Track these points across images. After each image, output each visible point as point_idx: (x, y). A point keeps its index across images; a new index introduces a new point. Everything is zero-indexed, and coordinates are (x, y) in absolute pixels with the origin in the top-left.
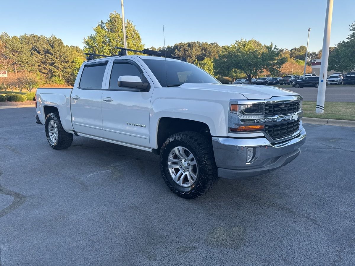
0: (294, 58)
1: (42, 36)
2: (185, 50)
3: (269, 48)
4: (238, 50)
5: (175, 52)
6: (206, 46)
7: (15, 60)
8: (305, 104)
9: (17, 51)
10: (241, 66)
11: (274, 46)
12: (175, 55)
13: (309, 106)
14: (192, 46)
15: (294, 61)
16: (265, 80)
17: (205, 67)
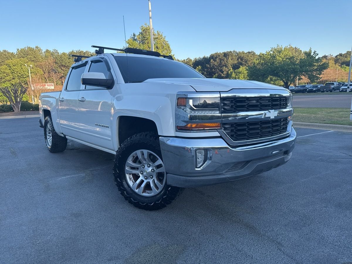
0: (340, 65)
1: (87, 52)
2: (220, 60)
3: (308, 54)
4: (274, 57)
5: (211, 62)
6: (242, 55)
7: (63, 74)
8: (341, 111)
9: (65, 66)
10: (277, 73)
11: (313, 51)
12: (210, 65)
13: (346, 112)
14: (228, 56)
15: (340, 67)
16: (305, 88)
17: (241, 75)
